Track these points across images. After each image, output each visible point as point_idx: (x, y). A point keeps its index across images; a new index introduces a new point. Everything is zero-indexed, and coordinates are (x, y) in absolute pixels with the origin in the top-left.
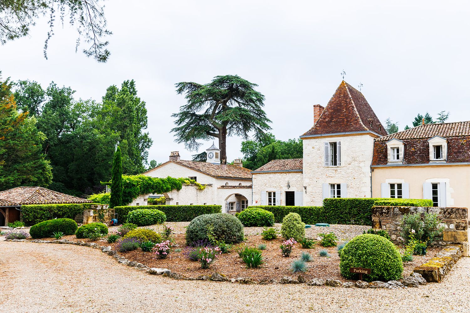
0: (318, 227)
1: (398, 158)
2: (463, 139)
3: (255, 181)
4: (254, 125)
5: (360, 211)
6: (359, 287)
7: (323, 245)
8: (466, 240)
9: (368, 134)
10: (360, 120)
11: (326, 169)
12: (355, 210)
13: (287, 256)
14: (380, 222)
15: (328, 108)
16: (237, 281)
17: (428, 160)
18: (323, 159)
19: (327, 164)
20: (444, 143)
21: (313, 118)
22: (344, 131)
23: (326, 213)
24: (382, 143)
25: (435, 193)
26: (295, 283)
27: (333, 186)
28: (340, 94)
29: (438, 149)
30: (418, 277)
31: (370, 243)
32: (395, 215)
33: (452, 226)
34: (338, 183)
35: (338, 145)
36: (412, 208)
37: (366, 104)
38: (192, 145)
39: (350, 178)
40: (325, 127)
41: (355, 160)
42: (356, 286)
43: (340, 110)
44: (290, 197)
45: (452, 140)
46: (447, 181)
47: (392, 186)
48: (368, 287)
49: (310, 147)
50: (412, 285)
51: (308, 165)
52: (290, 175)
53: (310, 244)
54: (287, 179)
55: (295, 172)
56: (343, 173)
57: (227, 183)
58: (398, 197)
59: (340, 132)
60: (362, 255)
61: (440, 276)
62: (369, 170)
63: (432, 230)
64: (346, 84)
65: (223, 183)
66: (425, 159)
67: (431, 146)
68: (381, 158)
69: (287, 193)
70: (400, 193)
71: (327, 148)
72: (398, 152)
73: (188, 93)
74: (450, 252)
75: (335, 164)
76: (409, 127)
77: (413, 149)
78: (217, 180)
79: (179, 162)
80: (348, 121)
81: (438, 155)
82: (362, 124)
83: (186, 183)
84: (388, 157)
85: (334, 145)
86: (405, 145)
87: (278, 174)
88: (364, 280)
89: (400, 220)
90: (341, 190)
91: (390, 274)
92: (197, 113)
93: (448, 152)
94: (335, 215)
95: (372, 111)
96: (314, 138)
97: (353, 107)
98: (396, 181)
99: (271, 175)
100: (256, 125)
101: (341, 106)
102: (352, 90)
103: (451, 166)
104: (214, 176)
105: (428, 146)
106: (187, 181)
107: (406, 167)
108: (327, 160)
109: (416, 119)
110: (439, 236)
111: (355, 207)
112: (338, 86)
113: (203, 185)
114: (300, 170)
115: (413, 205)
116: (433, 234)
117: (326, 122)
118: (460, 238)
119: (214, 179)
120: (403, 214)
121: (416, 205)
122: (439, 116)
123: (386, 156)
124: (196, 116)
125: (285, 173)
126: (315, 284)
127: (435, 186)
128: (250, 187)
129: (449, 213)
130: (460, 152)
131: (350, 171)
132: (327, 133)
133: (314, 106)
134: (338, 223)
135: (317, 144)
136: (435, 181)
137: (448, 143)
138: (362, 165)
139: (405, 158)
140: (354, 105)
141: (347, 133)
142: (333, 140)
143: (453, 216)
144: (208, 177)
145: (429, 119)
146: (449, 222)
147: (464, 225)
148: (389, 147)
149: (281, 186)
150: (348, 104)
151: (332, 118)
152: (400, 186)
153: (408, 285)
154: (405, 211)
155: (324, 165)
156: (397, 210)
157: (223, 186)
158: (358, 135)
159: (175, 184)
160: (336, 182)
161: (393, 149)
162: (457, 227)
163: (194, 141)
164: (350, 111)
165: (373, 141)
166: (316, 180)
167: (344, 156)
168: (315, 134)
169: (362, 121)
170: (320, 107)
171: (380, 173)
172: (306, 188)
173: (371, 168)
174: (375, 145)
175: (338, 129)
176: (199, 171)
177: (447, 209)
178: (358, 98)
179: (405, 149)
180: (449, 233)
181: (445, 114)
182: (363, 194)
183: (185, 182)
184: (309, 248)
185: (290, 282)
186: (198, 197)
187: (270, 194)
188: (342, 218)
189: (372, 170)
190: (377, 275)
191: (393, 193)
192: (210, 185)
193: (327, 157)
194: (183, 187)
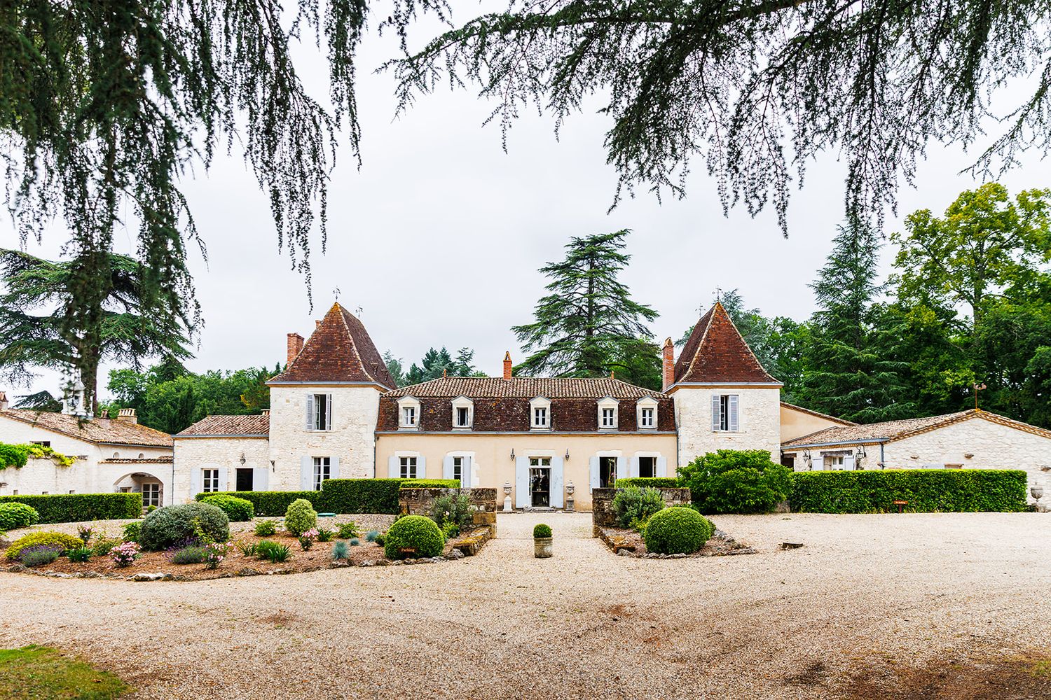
0: (322, 518)
1: (412, 422)
2: (492, 400)
3: (180, 451)
4: (161, 348)
5: (373, 495)
6: (408, 564)
7: (341, 536)
8: (495, 521)
9: (372, 386)
10: (362, 366)
11: (307, 434)
12: (365, 495)
13: (307, 550)
14: (408, 507)
15: (311, 342)
16: (275, 573)
17: (451, 427)
18: (304, 419)
19: (310, 427)
20: (469, 405)
21: (287, 354)
22: (338, 379)
23: (326, 500)
24: (391, 401)
25: (457, 470)
26: (345, 566)
27: (317, 460)
28: (331, 322)
29: (463, 412)
30: (457, 552)
31: (416, 523)
32: (425, 498)
33: (482, 508)
34: (326, 455)
35: (328, 400)
36: (443, 489)
37: (368, 339)
38: (16, 376)
39: (345, 449)
40: (306, 370)
41: (352, 423)
42: (405, 563)
43: (332, 346)
44: (245, 478)
45: (479, 401)
46: (472, 454)
47: (403, 461)
48: (416, 563)
49: (283, 400)
50: (453, 558)
51: (279, 427)
52: (246, 441)
53: (328, 536)
54: (240, 449)
55: (255, 438)
56: (334, 441)
57: (116, 454)
58: (411, 476)
59: (331, 380)
60: (409, 535)
61: (475, 550)
62: (372, 437)
63: (463, 513)
64: (341, 307)
65: (110, 453)
66: (447, 426)
67: (454, 407)
68: (389, 421)
69: (240, 472)
70: (413, 470)
71: (310, 403)
72: (412, 414)
73: (5, 270)
74: (480, 533)
75: (323, 427)
76: (417, 366)
77: (432, 411)
78: (97, 448)
79: (7, 413)
80: (343, 365)
81: (462, 421)
82: (364, 370)
83: (35, 454)
84: (400, 421)
85: (322, 399)
86: (422, 405)
87: (224, 440)
88: (411, 558)
89: (431, 503)
90: (331, 466)
91: (433, 551)
92: (28, 313)
93: (474, 418)
94: (339, 501)
95: (375, 349)
96: (290, 386)
97: (351, 344)
98: (408, 454)
99: (211, 442)
100: (164, 348)
101: (332, 340)
102: (348, 317)
103: (477, 435)
104: (91, 442)
105: (451, 408)
106: (37, 450)
107: (422, 435)
108: (310, 422)
109: (427, 355)
110: (469, 519)
111: (366, 491)
112: (328, 309)
113: (70, 457)
114: (264, 434)
115: (443, 486)
116: (464, 517)
117: (310, 363)
118: (488, 519)
119: (92, 447)
120: (433, 497)
121: (447, 487)
122: (460, 355)
123: (396, 418)
124: (24, 317)
125: (237, 438)
126: (367, 565)
127: (458, 461)
128: (169, 461)
129: (480, 494)
130: (488, 418)
131: (345, 438)
132: (311, 380)
133: (289, 335)
134: (343, 513)
135: (294, 395)
136: (458, 455)
137: (475, 405)
138: (362, 430)
139: (421, 422)
140: (352, 341)
141: (342, 383)
142: (320, 391)
143: (484, 497)
144: (78, 441)
145: (445, 357)
146: (479, 504)
147: (493, 506)
148: (401, 407)
149: (230, 459)
150: (343, 339)
151: (318, 358)
152: (413, 460)
153: (450, 559)
154: (435, 494)
155: (305, 428)
156: (427, 492)
157: (111, 460)
158: (359, 386)
159: (15, 456)
160: (322, 454)
161: (406, 409)
162: (487, 509)
163: (22, 368)
164: (347, 350)
165: (378, 396)
166: (291, 451)
167: (337, 416)
168: (291, 380)
169: (364, 366)
170: (298, 337)
171: (387, 442)
172: (273, 464)
173: (375, 435)
174: (382, 402)
175: (328, 375)
176: (56, 430)
177: (479, 490)
178: (357, 328)
179: (422, 411)
180: (479, 515)
181: (469, 351)
182: (364, 472)
183: (32, 453)
184: (327, 541)
185: (340, 566)
186: (59, 480)
187: (207, 473)
188: (348, 506)
189: (377, 437)
190: (423, 552)
191: (404, 470)
192: (83, 458)
193: (310, 416)
194: (29, 461)
